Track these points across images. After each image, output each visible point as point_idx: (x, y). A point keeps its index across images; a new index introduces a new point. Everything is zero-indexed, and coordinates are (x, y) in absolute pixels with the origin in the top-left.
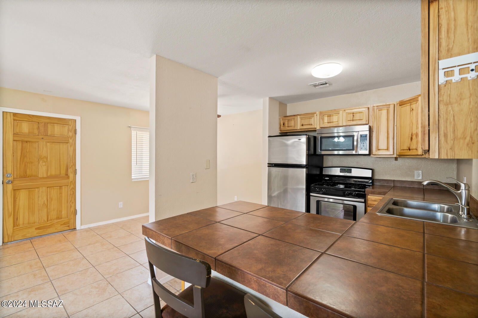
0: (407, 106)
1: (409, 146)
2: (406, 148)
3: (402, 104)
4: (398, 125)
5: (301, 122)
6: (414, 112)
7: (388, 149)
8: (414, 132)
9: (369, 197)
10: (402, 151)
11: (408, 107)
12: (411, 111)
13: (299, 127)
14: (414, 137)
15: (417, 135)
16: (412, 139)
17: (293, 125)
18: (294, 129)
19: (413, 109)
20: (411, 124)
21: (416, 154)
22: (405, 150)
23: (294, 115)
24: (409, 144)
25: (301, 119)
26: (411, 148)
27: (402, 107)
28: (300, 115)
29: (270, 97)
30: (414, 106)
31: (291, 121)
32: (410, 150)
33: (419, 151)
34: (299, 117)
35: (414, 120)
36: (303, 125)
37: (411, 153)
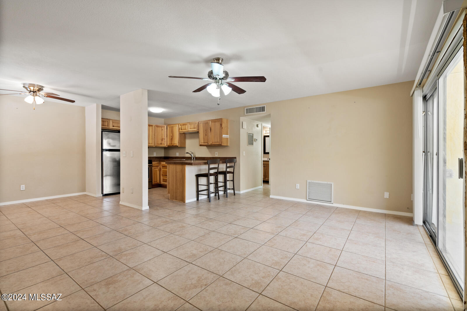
0: (160, 128)
3: (157, 126)
4: (156, 134)
5: (112, 124)
6: (163, 131)
7: (152, 144)
8: (163, 137)
9: (153, 163)
13: (111, 127)
14: (163, 140)
16: (162, 140)
17: (107, 125)
18: (108, 127)
23: (107, 119)
25: (113, 122)
26: (162, 143)
27: (157, 128)
28: (112, 120)
29: (102, 105)
30: (163, 129)
31: (105, 122)
32: (161, 144)
33: (166, 145)
34: (111, 121)
35: (163, 134)
36: (113, 126)
37: (162, 145)
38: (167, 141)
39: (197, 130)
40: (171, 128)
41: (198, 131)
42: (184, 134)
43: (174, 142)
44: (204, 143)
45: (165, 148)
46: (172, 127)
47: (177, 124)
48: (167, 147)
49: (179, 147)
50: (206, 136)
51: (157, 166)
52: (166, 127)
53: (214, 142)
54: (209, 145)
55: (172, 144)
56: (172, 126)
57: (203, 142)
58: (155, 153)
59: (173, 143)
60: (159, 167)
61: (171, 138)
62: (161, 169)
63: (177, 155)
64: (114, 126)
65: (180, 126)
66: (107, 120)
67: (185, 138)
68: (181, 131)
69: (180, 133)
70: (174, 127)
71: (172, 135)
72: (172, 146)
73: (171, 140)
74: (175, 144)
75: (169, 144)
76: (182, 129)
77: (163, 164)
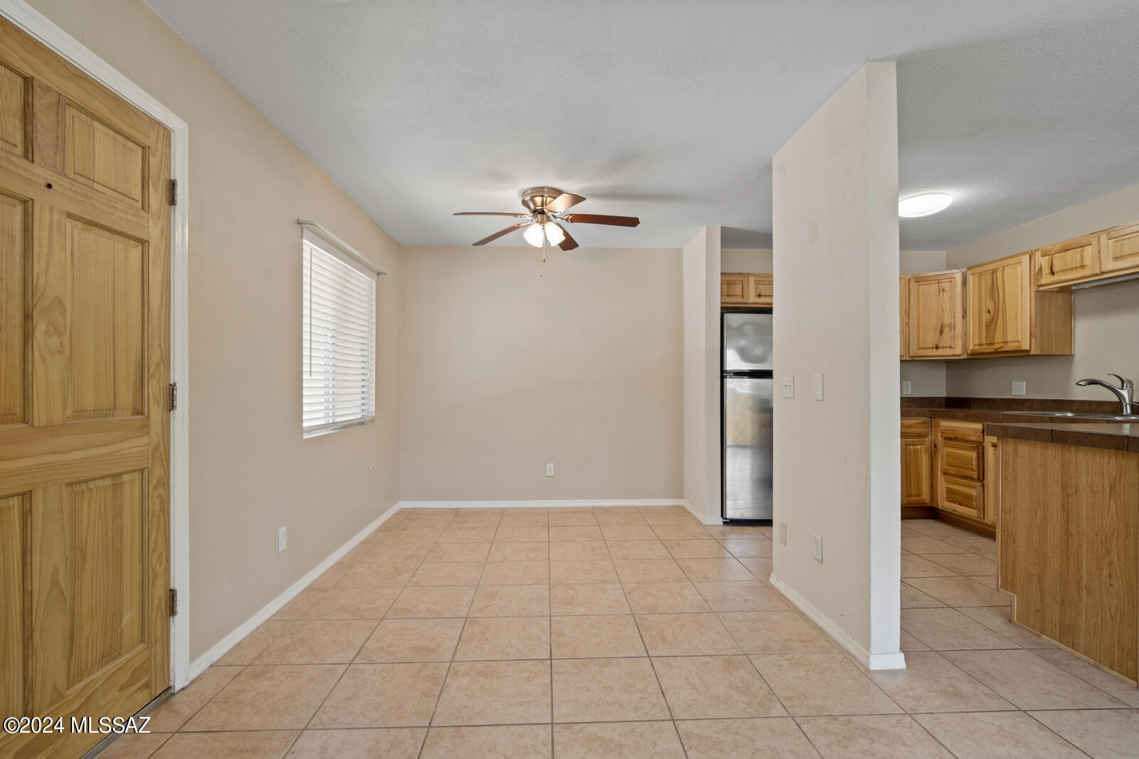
0: (930, 284)
1: (936, 342)
2: (930, 346)
3: (920, 279)
4: (913, 312)
5: (756, 289)
6: (947, 295)
8: (947, 321)
10: (921, 351)
11: (933, 285)
12: (940, 292)
13: (751, 299)
14: (946, 330)
15: (952, 327)
16: (941, 332)
17: (739, 292)
18: (742, 301)
19: (943, 290)
20: (941, 310)
21: (952, 353)
22: (928, 348)
23: (741, 274)
24: (936, 340)
25: (757, 283)
26: (940, 345)
27: (920, 285)
28: (754, 275)
29: (722, 227)
30: (946, 285)
31: (735, 284)
32: (937, 348)
33: (958, 350)
34: (752, 279)
35: (947, 306)
36: (759, 296)
37: (939, 352)
38: (965, 335)
40: (989, 277)
42: (1061, 296)
43: (1005, 333)
45: (952, 364)
46: (994, 271)
47: (1024, 254)
48: (965, 357)
49: (1033, 355)
51: (920, 436)
52: (958, 276)
55: (993, 344)
56: (993, 266)
59: (998, 338)
60: (928, 440)
61: (985, 317)
62: (939, 446)
63: (1020, 390)
64: (762, 294)
65: (1044, 262)
66: (740, 278)
67: (1070, 314)
68: (1046, 279)
69: (1041, 289)
70: (1005, 271)
71: (995, 305)
72: (996, 352)
73: (988, 326)
74: (1010, 344)
75: (978, 347)
76: (1058, 272)
77: (946, 427)
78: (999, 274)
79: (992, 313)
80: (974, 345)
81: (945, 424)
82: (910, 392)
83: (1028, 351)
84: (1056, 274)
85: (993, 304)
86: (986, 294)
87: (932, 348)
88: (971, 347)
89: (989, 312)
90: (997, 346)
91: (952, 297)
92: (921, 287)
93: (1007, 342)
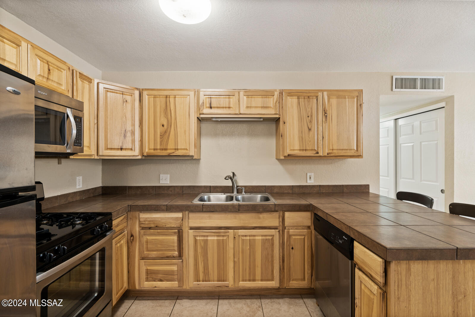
0: (116, 93)
1: (121, 145)
2: (116, 147)
4: (101, 115)
6: (128, 106)
7: (90, 147)
8: (129, 127)
10: (108, 151)
11: (119, 95)
12: (124, 102)
14: (128, 135)
15: (132, 133)
16: (124, 136)
19: (126, 101)
20: (124, 118)
21: (131, 154)
22: (114, 149)
24: (121, 142)
26: (124, 147)
27: (107, 91)
30: (128, 98)
32: (121, 149)
33: (136, 153)
35: (128, 115)
37: (122, 153)
38: (142, 141)
39: (275, 114)
40: (163, 100)
41: (277, 116)
43: (176, 143)
44: (300, 150)
46: (167, 97)
48: (140, 157)
49: (195, 159)
50: (311, 133)
51: (123, 230)
52: (137, 93)
53: (337, 149)
54: (320, 156)
55: (166, 149)
56: (167, 93)
57: (297, 147)
58: (81, 178)
59: (171, 145)
60: (126, 232)
61: (159, 130)
62: (137, 235)
63: (165, 180)
68: (206, 111)
69: (202, 116)
70: (176, 99)
71: (168, 121)
72: (169, 156)
73: (162, 136)
74: (179, 151)
75: (153, 151)
76: (214, 107)
77: (146, 218)
78: (172, 100)
79: (165, 126)
80: (150, 149)
81: (144, 216)
82: (81, 186)
83: (192, 156)
84: (212, 108)
85: (166, 120)
86: (161, 112)
87: (118, 149)
88: (147, 150)
89: (163, 126)
90: (169, 151)
91: (133, 108)
92: (108, 93)
93: (178, 149)
